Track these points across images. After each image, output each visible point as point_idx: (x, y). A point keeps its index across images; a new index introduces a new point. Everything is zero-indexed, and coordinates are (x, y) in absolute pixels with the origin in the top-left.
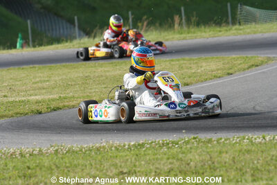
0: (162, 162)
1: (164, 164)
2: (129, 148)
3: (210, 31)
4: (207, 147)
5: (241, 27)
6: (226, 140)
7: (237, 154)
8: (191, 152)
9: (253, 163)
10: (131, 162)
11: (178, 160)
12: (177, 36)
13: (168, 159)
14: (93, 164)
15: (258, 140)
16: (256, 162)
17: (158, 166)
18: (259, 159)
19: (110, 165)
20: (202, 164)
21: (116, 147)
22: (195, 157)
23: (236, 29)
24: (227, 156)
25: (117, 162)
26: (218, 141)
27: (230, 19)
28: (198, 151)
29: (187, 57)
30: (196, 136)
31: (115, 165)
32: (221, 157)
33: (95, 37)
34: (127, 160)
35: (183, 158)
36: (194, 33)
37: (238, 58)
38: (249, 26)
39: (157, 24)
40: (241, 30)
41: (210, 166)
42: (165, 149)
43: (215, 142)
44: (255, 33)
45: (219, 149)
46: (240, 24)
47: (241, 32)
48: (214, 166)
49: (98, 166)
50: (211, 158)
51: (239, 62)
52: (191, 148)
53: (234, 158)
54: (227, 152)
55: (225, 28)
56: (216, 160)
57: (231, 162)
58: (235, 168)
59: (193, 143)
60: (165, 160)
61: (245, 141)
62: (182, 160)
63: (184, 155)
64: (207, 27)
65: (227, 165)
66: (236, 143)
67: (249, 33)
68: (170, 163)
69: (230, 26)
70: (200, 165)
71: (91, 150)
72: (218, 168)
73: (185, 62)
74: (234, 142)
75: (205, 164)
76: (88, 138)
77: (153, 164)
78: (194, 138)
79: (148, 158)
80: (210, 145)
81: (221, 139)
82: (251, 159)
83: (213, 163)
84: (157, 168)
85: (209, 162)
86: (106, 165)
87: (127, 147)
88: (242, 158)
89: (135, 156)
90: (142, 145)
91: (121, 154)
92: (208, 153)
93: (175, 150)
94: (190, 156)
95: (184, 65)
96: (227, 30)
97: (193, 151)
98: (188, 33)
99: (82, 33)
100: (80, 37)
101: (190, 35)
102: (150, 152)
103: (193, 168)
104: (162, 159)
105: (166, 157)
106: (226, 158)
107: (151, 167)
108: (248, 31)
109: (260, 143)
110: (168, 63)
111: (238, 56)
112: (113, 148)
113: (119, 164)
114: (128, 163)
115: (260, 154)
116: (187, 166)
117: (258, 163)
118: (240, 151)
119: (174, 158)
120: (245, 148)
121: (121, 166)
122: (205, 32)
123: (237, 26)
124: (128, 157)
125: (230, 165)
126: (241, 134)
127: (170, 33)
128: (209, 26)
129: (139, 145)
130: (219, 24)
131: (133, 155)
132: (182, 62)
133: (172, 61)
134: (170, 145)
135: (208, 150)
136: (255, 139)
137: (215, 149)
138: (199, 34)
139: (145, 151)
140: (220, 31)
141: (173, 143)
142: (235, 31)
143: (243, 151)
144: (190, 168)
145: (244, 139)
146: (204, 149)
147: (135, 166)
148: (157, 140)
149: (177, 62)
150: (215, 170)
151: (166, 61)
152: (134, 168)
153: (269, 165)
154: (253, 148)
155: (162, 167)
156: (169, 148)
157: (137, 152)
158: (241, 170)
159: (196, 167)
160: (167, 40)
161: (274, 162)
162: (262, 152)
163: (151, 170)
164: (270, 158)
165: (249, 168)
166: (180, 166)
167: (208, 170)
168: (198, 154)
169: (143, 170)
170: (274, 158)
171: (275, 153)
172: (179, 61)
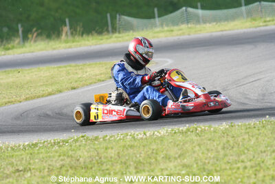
0: (54, 159)
1: (56, 161)
2: (25, 148)
3: (93, 40)
4: (94, 144)
5: (120, 35)
6: (111, 137)
7: (122, 150)
8: (80, 149)
9: (136, 157)
10: (26, 160)
11: (68, 156)
12: (63, 45)
13: (60, 156)
15: (140, 136)
16: (138, 156)
17: (50, 163)
18: (141, 153)
19: (7, 164)
20: (90, 159)
21: (11, 148)
22: (83, 154)
23: (116, 37)
24: (113, 151)
25: (13, 161)
26: (103, 138)
27: (110, 29)
28: (87, 148)
29: (73, 64)
30: (84, 134)
31: (12, 164)
32: (107, 153)
34: (23, 159)
35: (73, 155)
36: (78, 42)
38: (127, 34)
40: (120, 37)
41: (97, 161)
42: (56, 147)
43: (101, 139)
45: (104, 145)
46: (119, 32)
47: (120, 39)
48: (101, 161)
50: (98, 153)
52: (80, 146)
53: (119, 153)
54: (112, 148)
55: (106, 37)
56: (103, 155)
57: (116, 157)
58: (119, 162)
59: (82, 141)
60: (57, 158)
61: (128, 137)
62: (72, 157)
63: (73, 152)
64: (90, 35)
66: (120, 139)
68: (62, 160)
69: (110, 35)
70: (88, 160)
72: (104, 162)
73: (71, 68)
74: (118, 138)
75: (93, 160)
77: (46, 162)
78: (82, 137)
79: (41, 156)
80: (96, 142)
81: (107, 136)
82: (135, 153)
83: (100, 158)
84: (50, 165)
85: (97, 158)
86: (4, 164)
87: (22, 147)
88: (126, 153)
89: (29, 155)
90: (35, 145)
91: (16, 153)
92: (95, 149)
93: (66, 148)
94: (79, 153)
95: (70, 71)
96: (107, 39)
97: (82, 148)
98: (73, 42)
101: (75, 44)
102: (43, 151)
103: (82, 164)
104: (54, 157)
105: (58, 154)
106: (112, 153)
107: (45, 165)
108: (127, 38)
109: (142, 139)
110: (56, 70)
112: (9, 149)
114: (24, 162)
115: (142, 148)
116: (77, 162)
117: (140, 156)
118: (124, 146)
119: (64, 155)
120: (128, 143)
121: (17, 165)
122: (88, 40)
123: (117, 35)
124: (23, 156)
125: (115, 159)
126: (125, 131)
127: (57, 42)
128: (92, 35)
129: (32, 145)
130: (100, 33)
132: (68, 68)
133: (60, 67)
134: (61, 144)
135: (96, 147)
136: (137, 135)
137: (102, 146)
138: (83, 42)
139: (38, 150)
140: (102, 39)
141: (63, 141)
142: (115, 39)
143: (127, 146)
144: (80, 163)
145: (127, 135)
146: (92, 146)
147: (30, 164)
148: (49, 140)
149: (64, 69)
150: (102, 165)
151: (54, 68)
152: (29, 166)
153: (150, 158)
154: (136, 144)
155: (54, 164)
156: (60, 146)
157: (31, 151)
158: (125, 163)
159: (84, 163)
160: (54, 49)
161: (154, 155)
162: (144, 146)
163: (44, 167)
164: (151, 151)
165: (132, 161)
166: (70, 162)
167: (96, 165)
168: (86, 151)
169: (37, 167)
170: (154, 151)
171: (155, 147)
172: (65, 67)
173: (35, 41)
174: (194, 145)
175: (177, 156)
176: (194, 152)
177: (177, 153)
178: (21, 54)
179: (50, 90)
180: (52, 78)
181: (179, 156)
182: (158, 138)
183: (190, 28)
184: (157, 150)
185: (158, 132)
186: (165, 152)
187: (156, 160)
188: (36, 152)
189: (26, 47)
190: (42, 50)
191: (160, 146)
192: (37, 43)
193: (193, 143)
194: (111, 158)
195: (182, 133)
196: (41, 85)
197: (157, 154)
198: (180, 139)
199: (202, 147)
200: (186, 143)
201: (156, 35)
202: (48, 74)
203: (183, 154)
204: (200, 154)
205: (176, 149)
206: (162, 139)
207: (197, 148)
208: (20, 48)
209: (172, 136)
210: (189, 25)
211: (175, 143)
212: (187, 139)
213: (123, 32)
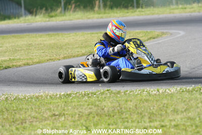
0: (84, 108)
1: (85, 109)
2: (60, 97)
3: (120, 12)
4: (117, 97)
5: (143, 10)
6: (130, 92)
7: (139, 102)
8: (105, 101)
9: (150, 109)
10: (61, 107)
11: (95, 106)
12: (96, 16)
13: (88, 105)
14: (34, 108)
15: (154, 92)
16: (152, 108)
17: (81, 110)
18: (154, 106)
19: (46, 109)
20: (113, 109)
21: (50, 96)
22: (108, 105)
23: (139, 11)
24: (132, 103)
25: (51, 107)
26: (125, 93)
27: (135, 4)
28: (110, 100)
30: (109, 89)
31: (50, 110)
32: (126, 104)
33: (36, 15)
34: (59, 105)
36: (109, 13)
37: (140, 32)
38: (148, 9)
39: (82, 7)
41: (118, 111)
42: (86, 98)
43: (123, 94)
44: (153, 14)
45: (125, 98)
46: (142, 8)
47: (143, 13)
48: (122, 111)
49: (37, 110)
50: (119, 104)
52: (105, 98)
53: (136, 105)
54: (131, 101)
55: (131, 10)
56: (123, 106)
57: (134, 108)
58: (136, 112)
59: (107, 94)
60: (86, 106)
61: (145, 93)
62: (98, 106)
63: (100, 103)
65: (131, 110)
66: (138, 94)
67: (148, 14)
68: (90, 108)
69: (135, 9)
70: (111, 110)
71: (32, 98)
72: (124, 112)
74: (136, 93)
75: (115, 110)
77: (77, 109)
78: (108, 90)
79: (74, 104)
80: (119, 96)
81: (127, 91)
82: (149, 106)
83: (121, 109)
84: (80, 112)
85: (118, 108)
86: (43, 109)
87: (58, 96)
88: (142, 105)
89: (64, 103)
90: (70, 95)
91: (54, 101)
92: (117, 101)
93: (94, 99)
94: (104, 103)
96: (132, 12)
97: (106, 99)
98: (105, 13)
99: (27, 12)
101: (106, 15)
102: (75, 100)
103: (106, 112)
104: (84, 105)
105: (87, 103)
106: (131, 105)
107: (76, 111)
108: (148, 12)
109: (155, 95)
110: (89, 35)
112: (48, 97)
113: (52, 109)
114: (59, 108)
115: (155, 102)
116: (102, 111)
117: (153, 109)
118: (141, 100)
119: (92, 104)
120: (144, 98)
121: (54, 110)
122: (117, 13)
123: (140, 9)
124: (59, 104)
125: (133, 110)
127: (91, 13)
129: (67, 95)
131: (63, 102)
133: (93, 34)
134: (90, 95)
135: (118, 99)
136: (152, 91)
137: (123, 99)
138: (112, 14)
139: (71, 99)
140: (128, 13)
141: (92, 93)
142: (138, 13)
143: (143, 100)
144: (104, 112)
145: (144, 91)
146: (115, 98)
147: (64, 110)
148: (81, 91)
150: (122, 114)
152: (63, 112)
153: (162, 110)
154: (150, 98)
155: (84, 111)
156: (89, 97)
157: (66, 100)
158: (141, 114)
160: (89, 18)
161: (165, 108)
162: (157, 101)
163: (75, 113)
164: (162, 105)
165: (147, 112)
166: (97, 110)
167: (117, 114)
168: (110, 102)
169: (70, 113)
170: (165, 105)
171: (166, 102)
172: (97, 33)
173: (74, 11)
174: (198, 102)
175: (183, 110)
176: (198, 107)
177: (183, 108)
178: (62, 21)
179: (83, 52)
180: (86, 42)
181: (185, 111)
182: (169, 95)
183: (200, 7)
184: (167, 104)
185: (169, 90)
186: (173, 107)
187: (166, 112)
189: (66, 16)
190: (79, 19)
191: (170, 101)
192: (76, 13)
193: (197, 100)
194: (130, 108)
195: (188, 91)
196: (77, 47)
197: (167, 107)
198: (186, 96)
200: (191, 100)
201: (172, 11)
202: (83, 38)
203: (188, 109)
205: (183, 104)
206: (172, 95)
207: (200, 105)
208: (61, 16)
209: (180, 93)
210: (200, 5)
211: (182, 100)
212: (192, 97)
213: (145, 8)
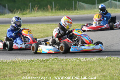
0: (41, 68)
1: (42, 69)
3: (65, 13)
4: (61, 62)
5: (78, 11)
6: (69, 60)
7: (74, 66)
8: (54, 64)
9: (81, 70)
10: (28, 68)
11: (48, 67)
12: (50, 14)
13: (44, 67)
14: (11, 68)
15: (83, 60)
16: (82, 70)
17: (39, 70)
18: (83, 68)
19: (19, 69)
20: (59, 69)
21: (21, 61)
22: (56, 67)
23: (76, 12)
24: (70, 66)
25: (22, 68)
26: (66, 60)
27: (74, 8)
28: (57, 64)
29: (54, 24)
30: (56, 57)
31: (21, 69)
32: (67, 67)
33: (14, 13)
34: (26, 67)
35: (51, 67)
36: (58, 13)
37: (76, 25)
38: (81, 11)
39: (42, 9)
40: (78, 12)
41: (62, 71)
42: (43, 63)
43: (65, 60)
44: (84, 14)
45: (66, 63)
46: (78, 10)
47: (78, 13)
48: (64, 71)
49: (13, 69)
50: (63, 67)
51: (77, 26)
52: (54, 63)
53: (72, 67)
54: (69, 65)
55: (71, 12)
56: (65, 68)
57: (71, 69)
58: (73, 72)
59: (55, 61)
60: (43, 68)
61: (78, 60)
62: (50, 68)
63: (51, 66)
64: (64, 10)
65: (69, 70)
66: (74, 61)
67: (81, 14)
68: (45, 69)
69: (74, 11)
71: (11, 62)
72: (65, 72)
73: (53, 25)
74: (73, 60)
75: (60, 70)
76: (10, 57)
77: (37, 69)
78: (56, 58)
79: (35, 66)
80: (62, 62)
81: (67, 59)
82: (80, 68)
83: (64, 69)
84: (39, 71)
85: (62, 69)
86: (17, 69)
87: (26, 61)
88: (76, 68)
89: (30, 65)
90: (33, 61)
91: (24, 64)
92: (61, 65)
93: (47, 63)
94: (54, 66)
95: (53, 27)
96: (72, 13)
97: (55, 64)
98: (55, 13)
99: (9, 12)
100: (8, 13)
101: (56, 14)
102: (36, 64)
103: (55, 71)
104: (41, 67)
105: (43, 66)
106: (69, 67)
107: (37, 70)
108: (81, 13)
109: (84, 61)
110: (46, 26)
111: (76, 24)
112: (20, 62)
113: (23, 69)
114: (27, 68)
115: (84, 66)
116: (52, 70)
117: (83, 70)
118: (76, 64)
119: (46, 67)
120: (78, 63)
121: (23, 70)
122: (62, 13)
123: (76, 11)
124: (26, 66)
125: (71, 70)
126: (76, 57)
127: (47, 13)
129: (32, 61)
130: (68, 9)
131: (29, 65)
132: (52, 25)
133: (48, 25)
134: (45, 61)
135: (62, 64)
136: (82, 60)
137: (65, 63)
138: (60, 14)
140: (69, 13)
141: (46, 60)
142: (75, 13)
143: (77, 64)
144: (54, 71)
145: (77, 59)
147: (30, 70)
148: (40, 59)
149: (50, 26)
150: (64, 72)
151: (45, 25)
152: (29, 71)
153: (87, 71)
154: (81, 64)
155: (41, 70)
156: (45, 62)
157: (31, 64)
158: (75, 73)
159: (56, 71)
160: (46, 16)
161: (90, 70)
162: (85, 65)
163: (36, 71)
164: (88, 68)
165: (79, 72)
166: (49, 70)
167: (61, 72)
168: (57, 65)
169: (33, 71)
170: (90, 68)
171: (90, 66)
172: (51, 25)
173: (37, 11)
174: (109, 66)
175: (100, 71)
176: (109, 70)
177: (100, 70)
178: (30, 17)
179: (42, 35)
180: (44, 30)
181: (101, 71)
182: (92, 62)
183: (112, 10)
184: (91, 67)
185: (92, 59)
186: (94, 69)
187: (90, 72)
188: (33, 64)
189: (32, 14)
190: (40, 16)
191: (92, 66)
192: (38, 13)
193: (109, 65)
194: (69, 69)
195: (104, 60)
196: (38, 33)
197: (91, 69)
198: (102, 63)
199: (113, 67)
200: (105, 65)
201: (95, 12)
202: (42, 28)
203: (103, 70)
204: (112, 71)
205: (100, 68)
206: (94, 62)
207: (110, 68)
208: (29, 14)
209: (99, 61)
210: (112, 9)
211: (100, 65)
212: (106, 63)
213: (79, 10)
